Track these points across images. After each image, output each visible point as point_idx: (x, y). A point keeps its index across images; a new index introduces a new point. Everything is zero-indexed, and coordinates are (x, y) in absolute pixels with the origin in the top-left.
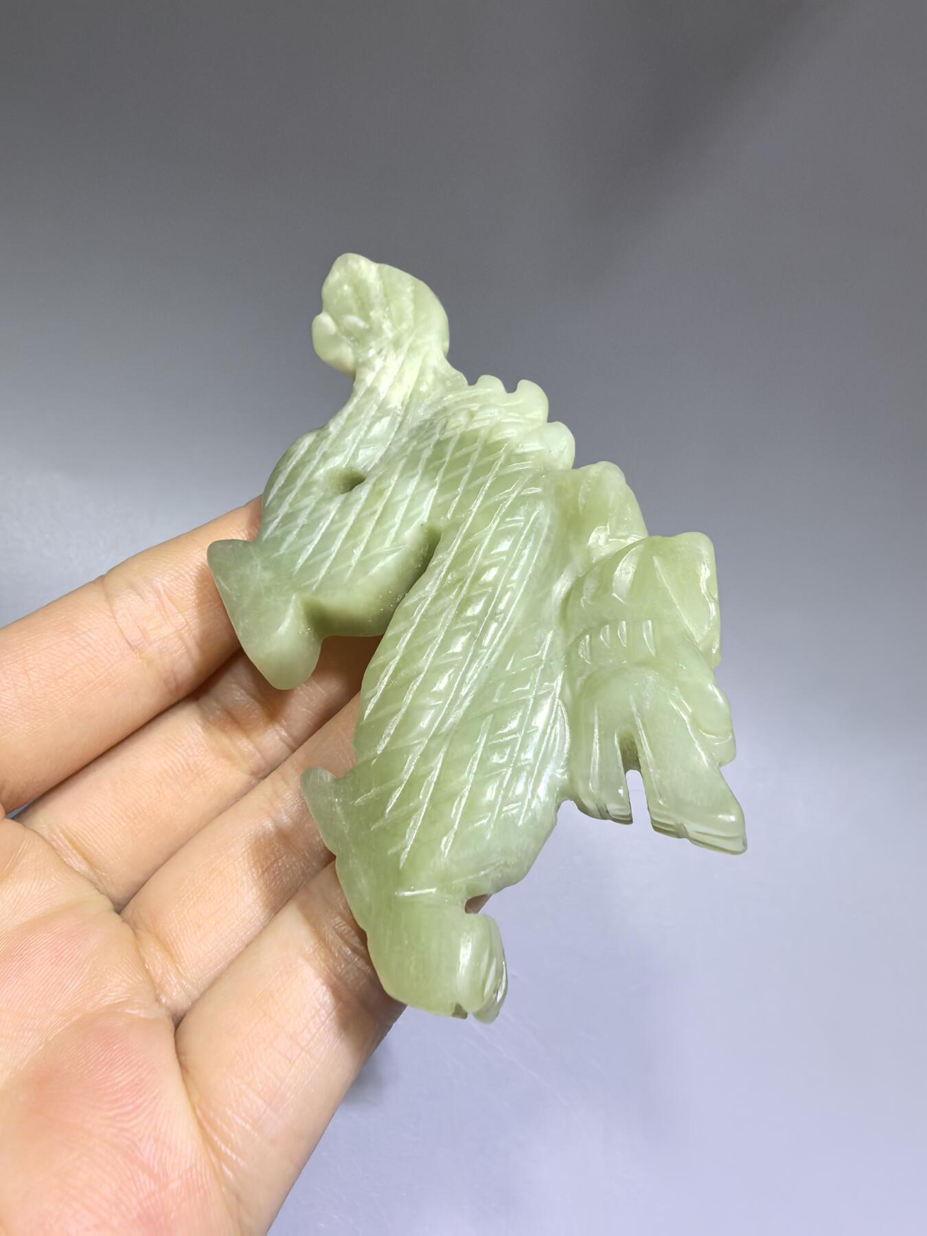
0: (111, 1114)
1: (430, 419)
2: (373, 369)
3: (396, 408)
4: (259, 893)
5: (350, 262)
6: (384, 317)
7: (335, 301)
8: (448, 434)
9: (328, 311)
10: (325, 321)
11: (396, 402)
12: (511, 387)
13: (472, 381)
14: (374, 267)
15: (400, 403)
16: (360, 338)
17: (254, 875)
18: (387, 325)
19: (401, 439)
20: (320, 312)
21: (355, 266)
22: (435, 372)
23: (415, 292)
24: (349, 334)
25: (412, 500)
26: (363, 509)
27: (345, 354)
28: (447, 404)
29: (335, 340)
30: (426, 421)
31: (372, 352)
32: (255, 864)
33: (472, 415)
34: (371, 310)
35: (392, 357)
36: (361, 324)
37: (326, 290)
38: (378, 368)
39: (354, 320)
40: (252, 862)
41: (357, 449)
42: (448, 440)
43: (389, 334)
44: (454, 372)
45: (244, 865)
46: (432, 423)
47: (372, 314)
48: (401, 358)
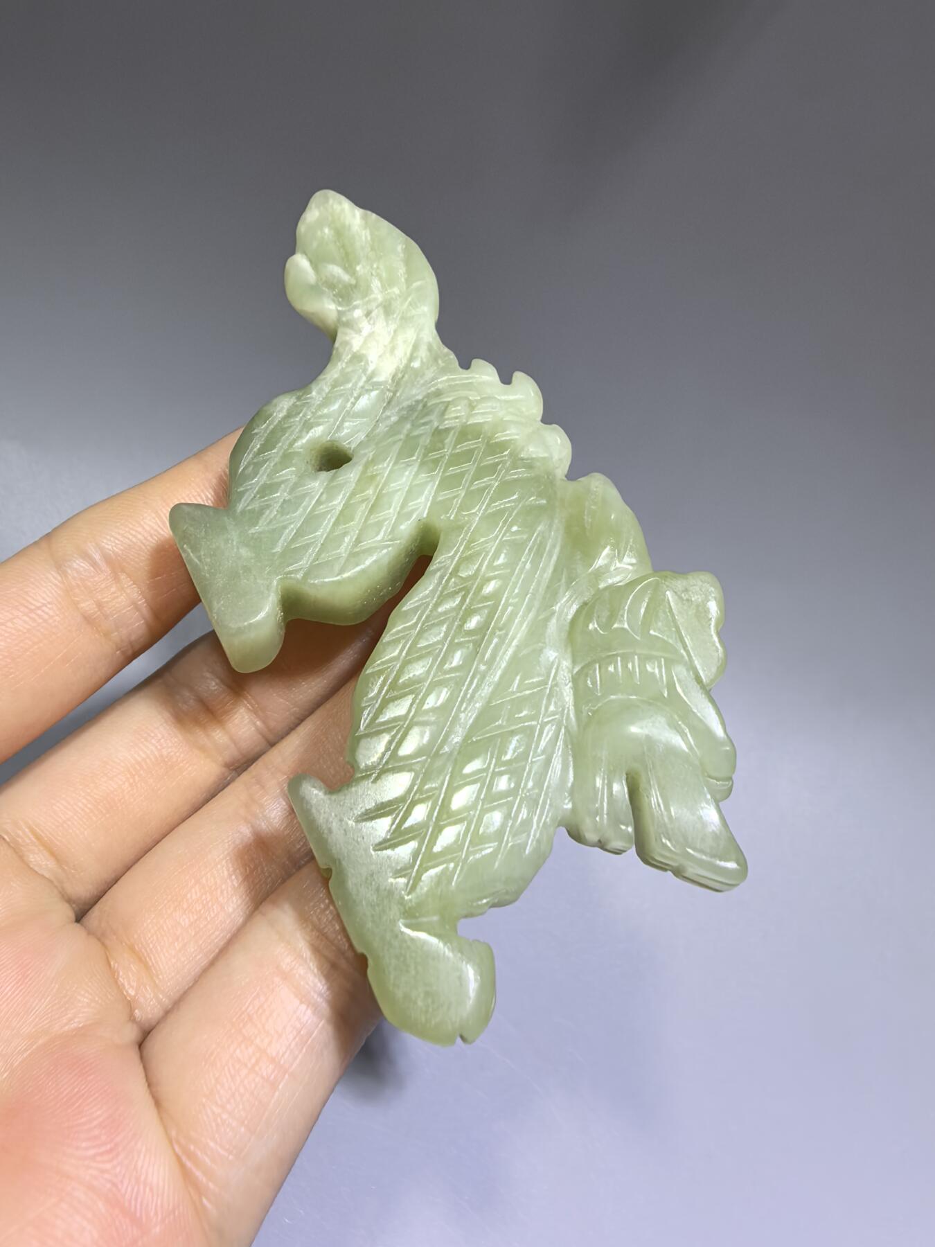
0: (91, 1152)
1: (422, 400)
2: (359, 331)
3: (386, 382)
4: (239, 902)
5: (331, 201)
6: (372, 274)
7: (315, 244)
8: (447, 424)
9: (305, 253)
10: (300, 264)
11: (385, 375)
12: (506, 379)
13: (465, 365)
14: (359, 212)
15: (391, 378)
16: (345, 294)
17: (234, 883)
18: (376, 284)
19: (389, 417)
20: (293, 253)
21: (337, 207)
22: (430, 349)
23: (406, 250)
24: (331, 286)
25: (409, 492)
26: (353, 494)
27: (327, 308)
28: (440, 386)
29: (315, 290)
30: (418, 402)
31: (358, 313)
32: (235, 871)
33: (471, 406)
34: (358, 264)
35: (381, 323)
36: (346, 278)
37: (302, 228)
38: (365, 333)
39: (336, 270)
40: (231, 869)
41: (343, 421)
42: (447, 430)
43: (377, 295)
44: (446, 350)
45: (223, 872)
46: (425, 406)
47: (358, 268)
48: (393, 327)
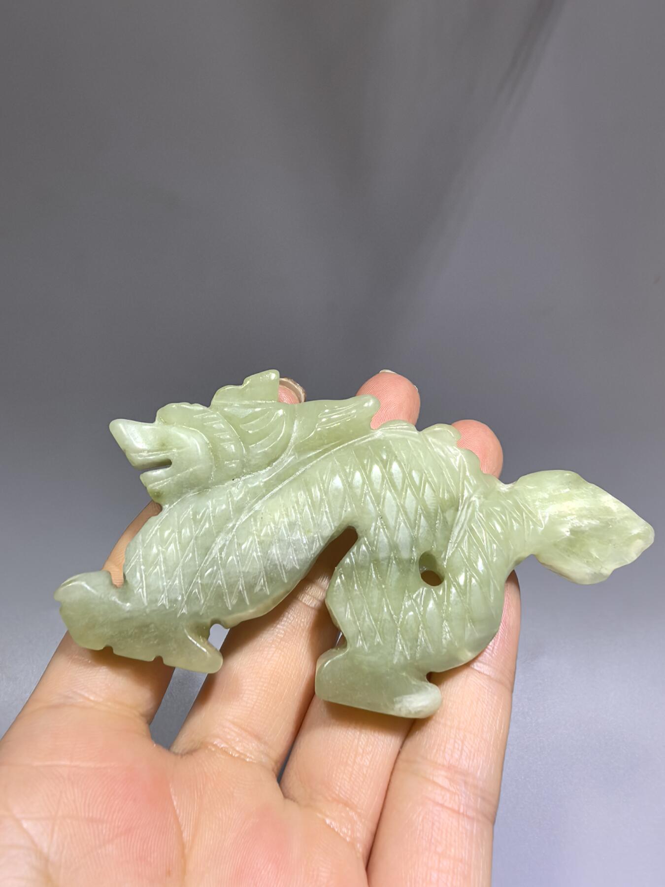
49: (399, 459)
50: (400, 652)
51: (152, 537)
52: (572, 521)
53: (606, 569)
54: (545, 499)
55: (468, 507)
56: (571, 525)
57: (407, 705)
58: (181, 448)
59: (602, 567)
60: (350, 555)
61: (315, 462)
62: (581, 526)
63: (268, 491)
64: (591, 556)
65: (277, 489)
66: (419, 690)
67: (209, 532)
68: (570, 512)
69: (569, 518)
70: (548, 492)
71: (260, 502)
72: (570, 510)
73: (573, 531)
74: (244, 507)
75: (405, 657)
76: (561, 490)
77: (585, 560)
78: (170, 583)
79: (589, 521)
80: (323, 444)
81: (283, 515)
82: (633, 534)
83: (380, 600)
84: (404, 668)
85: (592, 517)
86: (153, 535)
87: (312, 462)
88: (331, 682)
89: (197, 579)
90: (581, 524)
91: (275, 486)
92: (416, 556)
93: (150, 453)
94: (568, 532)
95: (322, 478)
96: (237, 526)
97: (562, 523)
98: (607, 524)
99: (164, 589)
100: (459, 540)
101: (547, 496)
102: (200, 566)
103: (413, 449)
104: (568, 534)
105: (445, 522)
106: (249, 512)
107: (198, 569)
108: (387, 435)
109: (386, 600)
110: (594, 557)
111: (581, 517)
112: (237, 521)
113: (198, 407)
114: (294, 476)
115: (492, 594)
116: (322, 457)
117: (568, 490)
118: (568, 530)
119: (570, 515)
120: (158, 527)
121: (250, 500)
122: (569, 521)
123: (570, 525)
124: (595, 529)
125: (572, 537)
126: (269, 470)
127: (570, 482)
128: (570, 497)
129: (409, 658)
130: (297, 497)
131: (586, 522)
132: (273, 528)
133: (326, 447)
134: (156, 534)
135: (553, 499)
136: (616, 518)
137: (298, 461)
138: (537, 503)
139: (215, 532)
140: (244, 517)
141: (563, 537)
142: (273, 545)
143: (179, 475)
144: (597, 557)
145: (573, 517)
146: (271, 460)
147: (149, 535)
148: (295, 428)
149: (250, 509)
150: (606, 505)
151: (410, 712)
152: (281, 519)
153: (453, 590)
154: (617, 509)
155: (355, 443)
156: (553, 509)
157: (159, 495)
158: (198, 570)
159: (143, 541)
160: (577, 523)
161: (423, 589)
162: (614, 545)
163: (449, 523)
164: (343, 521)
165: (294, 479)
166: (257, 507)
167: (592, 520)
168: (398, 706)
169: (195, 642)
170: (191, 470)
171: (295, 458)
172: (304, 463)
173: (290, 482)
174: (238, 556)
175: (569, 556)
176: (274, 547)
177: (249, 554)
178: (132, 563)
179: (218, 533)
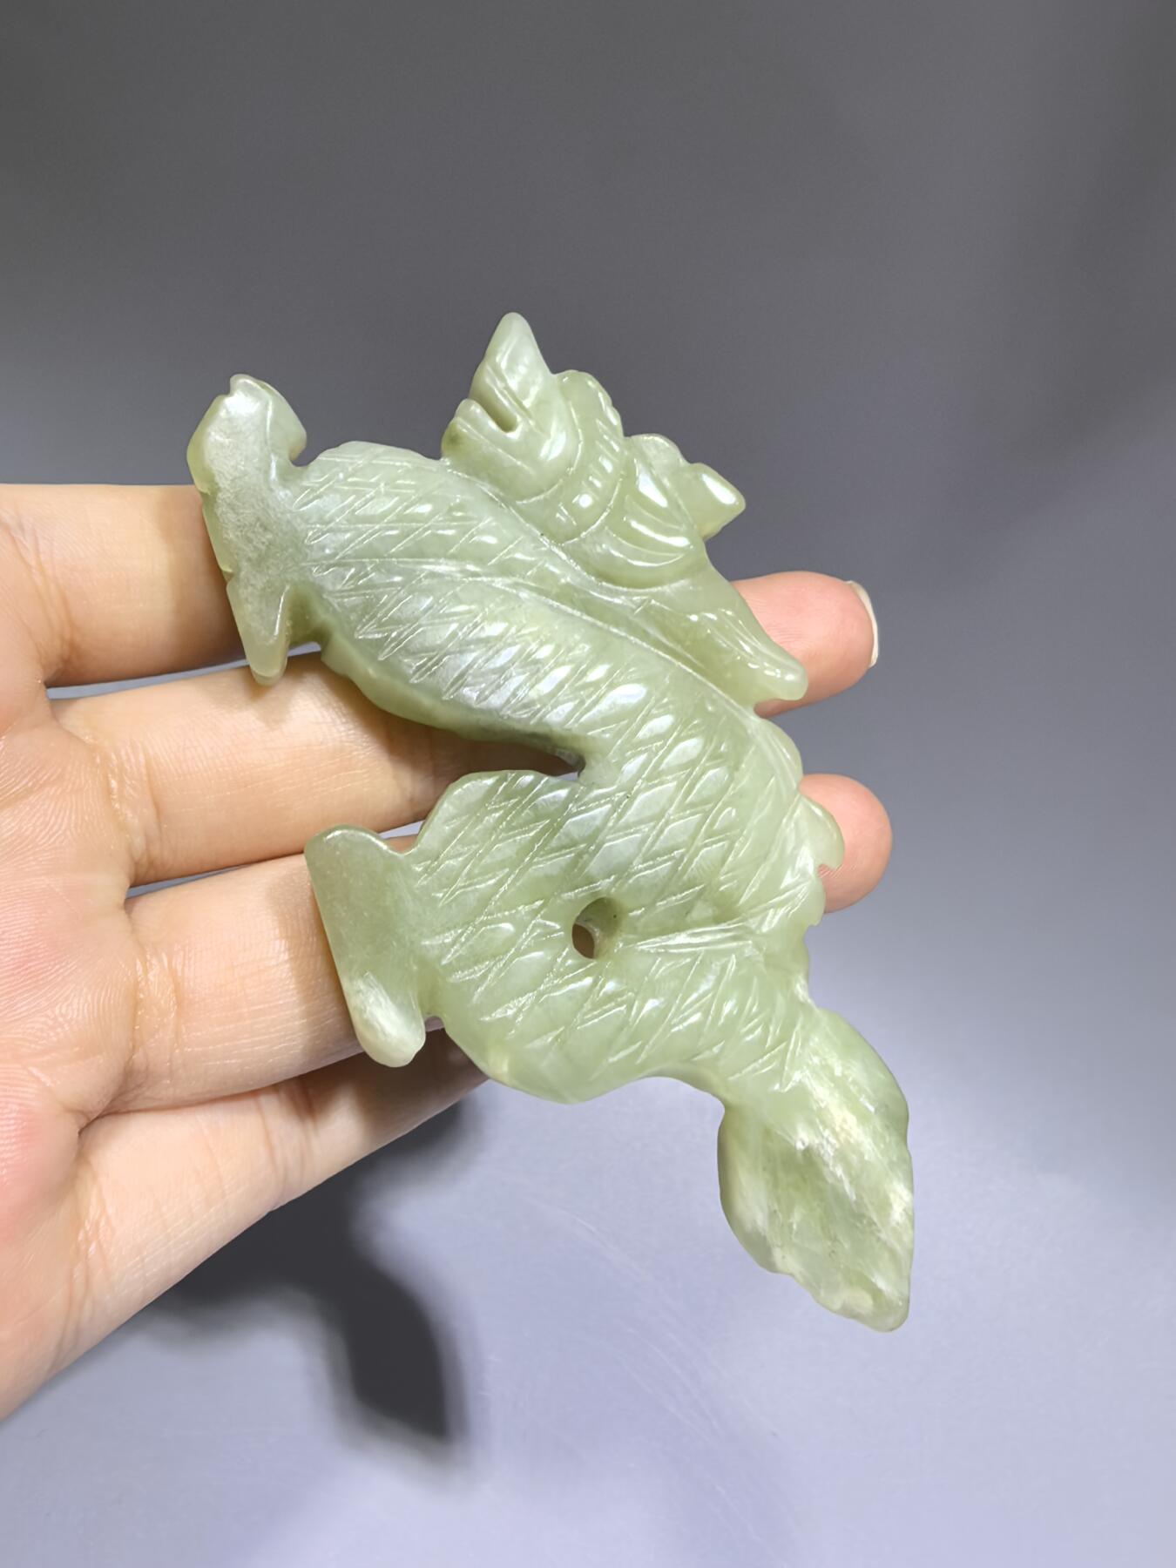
49: (736, 774)
50: (443, 944)
51: (390, 465)
52: (825, 1142)
53: (784, 1257)
54: (831, 1070)
55: (734, 938)
56: (818, 1145)
57: (372, 1000)
58: (542, 430)
59: (782, 1247)
60: (542, 779)
61: (645, 645)
62: (828, 1165)
63: (557, 598)
64: (789, 1212)
65: (570, 610)
66: (403, 1007)
67: (446, 542)
68: (838, 1129)
69: (827, 1133)
70: (846, 1072)
71: (534, 595)
72: (842, 1129)
73: (808, 1151)
74: (513, 576)
75: (441, 957)
76: (864, 1096)
77: (776, 1207)
78: (343, 526)
79: (844, 1177)
80: (679, 641)
81: (538, 637)
82: (873, 1280)
83: (502, 864)
84: (423, 962)
85: (855, 1181)
86: (394, 465)
87: (643, 641)
88: (338, 853)
89: (371, 563)
90: (831, 1163)
91: (573, 604)
92: (603, 885)
93: (506, 392)
94: (803, 1144)
95: (628, 667)
96: (479, 579)
97: (811, 1124)
98: (860, 1216)
99: (329, 522)
100: (672, 951)
101: (838, 1072)
102: (392, 557)
103: (766, 792)
104: (800, 1146)
105: (687, 908)
106: (509, 586)
107: (386, 555)
108: (759, 738)
109: (508, 875)
110: (791, 1221)
111: (841, 1156)
112: (487, 575)
113: (614, 418)
114: (606, 626)
115: (623, 1054)
116: (660, 653)
117: (872, 1109)
118: (807, 1144)
119: (834, 1132)
120: (409, 465)
121: (529, 578)
122: (823, 1137)
123: (817, 1141)
124: (840, 1198)
125: (799, 1155)
126: (590, 581)
127: (887, 1106)
128: (863, 1117)
129: (444, 962)
130: (577, 644)
131: (839, 1172)
132: (509, 634)
133: (679, 649)
134: (398, 468)
135: (839, 1084)
136: (879, 1231)
137: (631, 618)
138: (816, 1060)
139: (452, 551)
140: (499, 582)
141: (788, 1139)
142: (486, 646)
143: (500, 450)
144: (795, 1227)
145: (833, 1141)
146: (607, 573)
147: (390, 460)
148: (675, 585)
149: (516, 585)
150: (892, 1196)
151: (362, 1011)
152: (529, 638)
153: (588, 981)
154: (898, 1224)
155: (714, 691)
156: (823, 1094)
157: (455, 440)
158: (385, 558)
159: (377, 457)
160: (828, 1152)
161: (560, 929)
162: (833, 1252)
163: (688, 919)
164: (586, 738)
165: (600, 629)
166: (524, 595)
167: (851, 1183)
168: (360, 985)
169: (280, 611)
170: (519, 463)
171: (634, 610)
172: (632, 628)
173: (593, 625)
174: (438, 604)
175: (764, 1169)
176: (484, 649)
177: (451, 619)
178: (338, 457)
179: (453, 557)
